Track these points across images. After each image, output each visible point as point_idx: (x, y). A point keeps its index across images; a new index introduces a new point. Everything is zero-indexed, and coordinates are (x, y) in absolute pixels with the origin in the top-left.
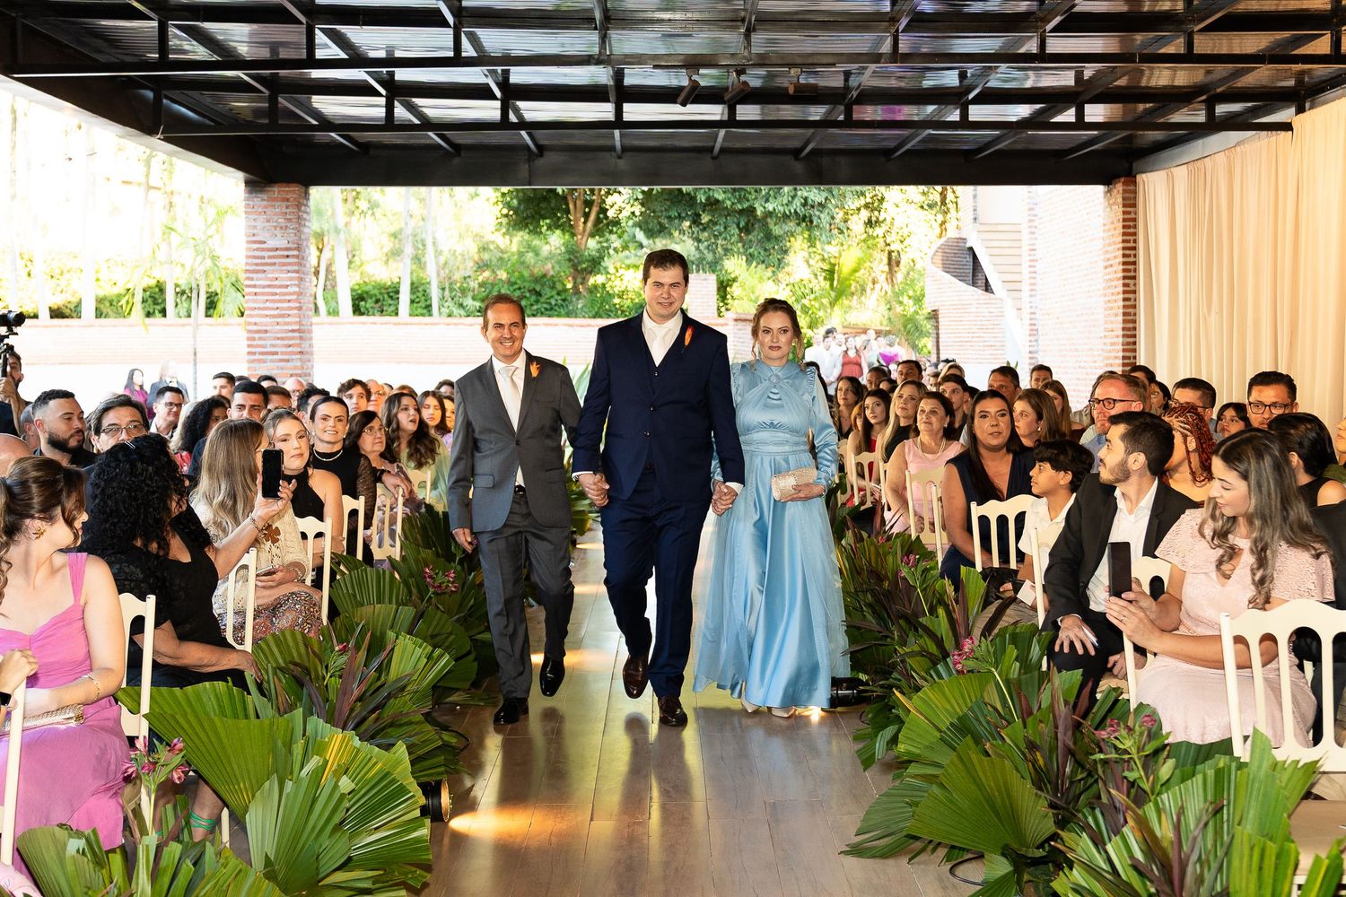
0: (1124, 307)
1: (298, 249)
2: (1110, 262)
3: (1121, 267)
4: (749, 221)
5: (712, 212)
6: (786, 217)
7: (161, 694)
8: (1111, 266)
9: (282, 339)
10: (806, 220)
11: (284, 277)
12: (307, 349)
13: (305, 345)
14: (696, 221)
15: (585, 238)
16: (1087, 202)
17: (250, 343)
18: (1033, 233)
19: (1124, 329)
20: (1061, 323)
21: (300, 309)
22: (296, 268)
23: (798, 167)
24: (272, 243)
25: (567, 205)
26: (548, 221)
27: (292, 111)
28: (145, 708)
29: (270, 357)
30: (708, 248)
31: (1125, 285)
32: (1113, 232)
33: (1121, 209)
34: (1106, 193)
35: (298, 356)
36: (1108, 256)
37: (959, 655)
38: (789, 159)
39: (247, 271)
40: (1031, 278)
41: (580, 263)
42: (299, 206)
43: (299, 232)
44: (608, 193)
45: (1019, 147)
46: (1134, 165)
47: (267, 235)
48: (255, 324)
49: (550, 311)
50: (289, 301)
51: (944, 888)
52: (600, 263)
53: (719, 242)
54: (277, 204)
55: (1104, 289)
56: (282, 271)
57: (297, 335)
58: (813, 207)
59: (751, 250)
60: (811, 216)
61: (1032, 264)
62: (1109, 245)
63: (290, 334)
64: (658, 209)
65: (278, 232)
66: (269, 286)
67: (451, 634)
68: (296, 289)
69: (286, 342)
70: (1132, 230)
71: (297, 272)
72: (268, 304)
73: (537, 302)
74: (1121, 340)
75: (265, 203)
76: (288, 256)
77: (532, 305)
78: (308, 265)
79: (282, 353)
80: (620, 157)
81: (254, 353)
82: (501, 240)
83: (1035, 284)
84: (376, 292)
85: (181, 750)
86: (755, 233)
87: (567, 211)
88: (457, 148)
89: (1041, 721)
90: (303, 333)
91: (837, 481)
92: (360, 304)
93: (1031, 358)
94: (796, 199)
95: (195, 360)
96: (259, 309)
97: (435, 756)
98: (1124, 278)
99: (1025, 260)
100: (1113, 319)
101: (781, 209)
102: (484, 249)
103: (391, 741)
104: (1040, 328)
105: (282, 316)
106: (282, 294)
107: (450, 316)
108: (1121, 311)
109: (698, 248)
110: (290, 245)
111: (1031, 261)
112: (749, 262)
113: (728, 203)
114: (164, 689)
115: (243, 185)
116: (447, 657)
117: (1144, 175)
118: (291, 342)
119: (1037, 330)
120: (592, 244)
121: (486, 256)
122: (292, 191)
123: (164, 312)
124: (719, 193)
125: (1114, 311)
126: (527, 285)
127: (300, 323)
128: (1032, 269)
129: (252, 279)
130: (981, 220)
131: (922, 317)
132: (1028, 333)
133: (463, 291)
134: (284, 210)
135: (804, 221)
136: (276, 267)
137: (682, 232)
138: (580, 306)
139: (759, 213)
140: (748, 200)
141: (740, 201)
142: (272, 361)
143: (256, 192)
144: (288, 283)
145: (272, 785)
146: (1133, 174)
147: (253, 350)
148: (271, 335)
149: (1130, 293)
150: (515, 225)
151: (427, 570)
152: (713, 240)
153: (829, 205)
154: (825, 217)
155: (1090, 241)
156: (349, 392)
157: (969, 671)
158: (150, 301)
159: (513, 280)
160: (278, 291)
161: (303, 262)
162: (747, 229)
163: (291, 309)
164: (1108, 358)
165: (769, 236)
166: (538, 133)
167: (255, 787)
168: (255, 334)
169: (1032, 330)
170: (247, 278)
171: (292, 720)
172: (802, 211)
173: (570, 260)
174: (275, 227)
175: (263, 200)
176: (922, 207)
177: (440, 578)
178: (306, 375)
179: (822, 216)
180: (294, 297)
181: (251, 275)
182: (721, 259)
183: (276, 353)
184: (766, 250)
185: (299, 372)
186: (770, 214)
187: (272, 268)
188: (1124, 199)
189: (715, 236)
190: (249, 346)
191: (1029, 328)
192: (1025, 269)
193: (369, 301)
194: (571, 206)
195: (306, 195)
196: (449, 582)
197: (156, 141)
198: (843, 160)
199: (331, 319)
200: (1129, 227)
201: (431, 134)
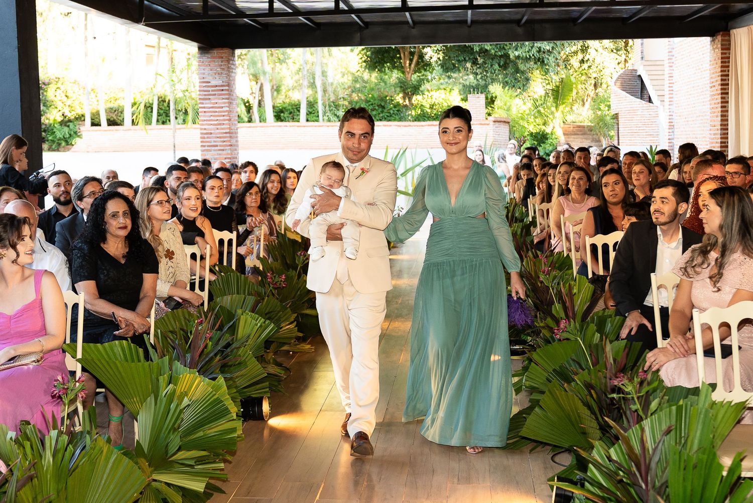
0: (722, 111)
1: (228, 86)
2: (714, 84)
3: (720, 87)
4: (506, 62)
5: (484, 57)
6: (527, 59)
7: (90, 348)
8: (714, 86)
9: (220, 137)
10: (541, 62)
11: (221, 102)
12: (235, 144)
13: (233, 141)
14: (475, 62)
15: (410, 74)
16: (703, 47)
17: (202, 140)
18: (671, 66)
19: (721, 125)
20: (688, 121)
21: (230, 120)
22: (227, 97)
23: (520, 30)
24: (213, 83)
25: (400, 54)
26: (388, 64)
27: (218, 7)
28: (79, 356)
29: (213, 148)
30: (481, 78)
31: (722, 98)
32: (715, 66)
33: (720, 51)
34: (711, 41)
35: (229, 148)
36: (712, 80)
37: (557, 330)
38: (515, 26)
39: (200, 99)
40: (670, 94)
41: (407, 89)
42: (228, 61)
43: (229, 76)
44: (423, 48)
45: (651, 15)
46: (729, 24)
47: (211, 78)
48: (205, 129)
49: (389, 118)
50: (224, 116)
51: (546, 468)
52: (419, 89)
53: (488, 75)
54: (216, 60)
55: (710, 101)
56: (219, 99)
57: (228, 135)
58: (544, 52)
59: (507, 79)
60: (543, 58)
61: (671, 85)
62: (713, 73)
63: (225, 135)
64: (452, 55)
65: (217, 76)
66: (212, 107)
67: (279, 312)
68: (228, 109)
69: (222, 139)
70: (727, 64)
71: (228, 99)
72: (212, 118)
73: (382, 112)
74: (719, 132)
75: (210, 59)
76: (223, 90)
77: (379, 114)
78: (234, 95)
79: (220, 146)
80: (413, 28)
81: (204, 146)
82: (366, 75)
83: (672, 98)
84: (290, 107)
85: (83, 381)
86: (509, 69)
87: (400, 58)
88: (318, 25)
89: (599, 371)
90: (232, 134)
91: (531, 220)
92: (280, 115)
93: (669, 143)
94: (534, 49)
95: (174, 150)
96: (207, 120)
97: (263, 382)
98: (722, 94)
99: (666, 82)
100: (715, 119)
101: (524, 54)
102: (356, 80)
103: (215, 376)
104: (675, 124)
105: (220, 124)
106: (221, 112)
107: (329, 121)
108: (720, 114)
109: (475, 78)
110: (224, 84)
111: (670, 83)
112: (504, 87)
113: (493, 51)
114: (92, 345)
115: (196, 49)
116: (272, 325)
117: (734, 30)
118: (225, 139)
119: (673, 126)
120: (415, 77)
121: (358, 86)
122: (225, 52)
123: (170, 121)
124: (487, 46)
125: (715, 114)
126: (376, 102)
127: (230, 128)
128: (671, 89)
129: (203, 104)
130: (645, 58)
131: (608, 118)
132: (668, 127)
133: (337, 107)
134: (220, 63)
135: (539, 60)
136: (216, 96)
137: (466, 69)
138: (407, 114)
139: (511, 57)
140: (505, 50)
141: (500, 51)
142: (214, 150)
143: (204, 53)
144: (223, 105)
145: (151, 400)
146: (729, 28)
147: (204, 144)
148: (214, 135)
149: (725, 103)
150: (369, 67)
151: (269, 274)
152: (485, 73)
153: (554, 52)
154: (551, 59)
155: (704, 71)
156: (245, 169)
157: (564, 340)
158: (164, 115)
159: (368, 99)
160: (217, 110)
161: (232, 93)
162: (504, 67)
163: (225, 120)
164: (712, 143)
165: (517, 70)
166: (363, 15)
167: (143, 400)
168: (205, 135)
169: (670, 126)
170: (201, 103)
171: (163, 363)
172: (537, 55)
173: (401, 87)
174: (215, 74)
175: (208, 58)
176: (612, 51)
177: (277, 279)
178: (234, 158)
179: (550, 58)
180: (226, 113)
181: (202, 101)
182: (489, 84)
183: (217, 146)
184: (515, 79)
185: (230, 156)
186: (518, 57)
187: (214, 97)
188: (722, 45)
189: (486, 71)
190: (202, 142)
191: (669, 124)
192: (667, 88)
193: (286, 113)
194: (402, 55)
195: (233, 54)
196: (281, 281)
197: (141, 27)
198: (547, 26)
199: (262, 124)
200: (725, 62)
201: (300, 18)
